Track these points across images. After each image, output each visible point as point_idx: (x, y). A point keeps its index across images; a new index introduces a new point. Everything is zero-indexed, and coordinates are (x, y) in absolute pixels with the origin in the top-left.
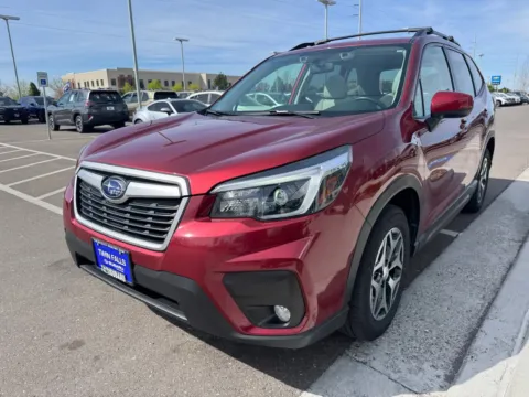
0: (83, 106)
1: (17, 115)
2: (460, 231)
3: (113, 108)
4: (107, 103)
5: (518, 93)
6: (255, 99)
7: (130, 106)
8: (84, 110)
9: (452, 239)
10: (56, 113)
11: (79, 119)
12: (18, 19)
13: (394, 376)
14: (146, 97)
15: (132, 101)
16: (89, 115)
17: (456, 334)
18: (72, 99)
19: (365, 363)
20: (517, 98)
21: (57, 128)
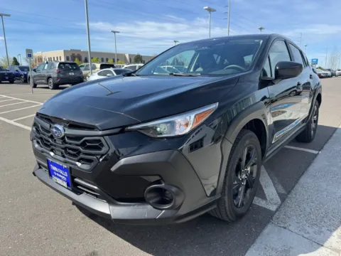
0: (54, 72)
1: (7, 78)
2: (320, 150)
3: (73, 74)
4: (69, 70)
5: (329, 70)
6: (166, 70)
7: (84, 72)
8: (54, 75)
9: (316, 155)
10: (35, 76)
11: (51, 80)
12: (9, 16)
13: (306, 236)
14: (94, 68)
15: (85, 70)
16: (58, 78)
17: (337, 211)
18: (46, 68)
19: (285, 228)
20: (329, 73)
21: (35, 86)
